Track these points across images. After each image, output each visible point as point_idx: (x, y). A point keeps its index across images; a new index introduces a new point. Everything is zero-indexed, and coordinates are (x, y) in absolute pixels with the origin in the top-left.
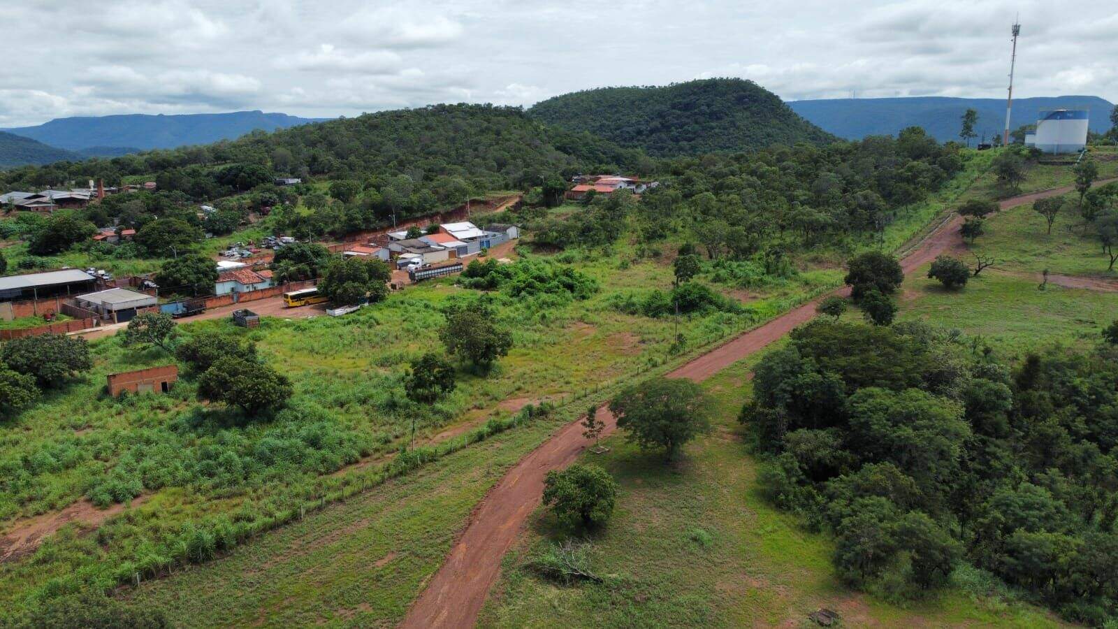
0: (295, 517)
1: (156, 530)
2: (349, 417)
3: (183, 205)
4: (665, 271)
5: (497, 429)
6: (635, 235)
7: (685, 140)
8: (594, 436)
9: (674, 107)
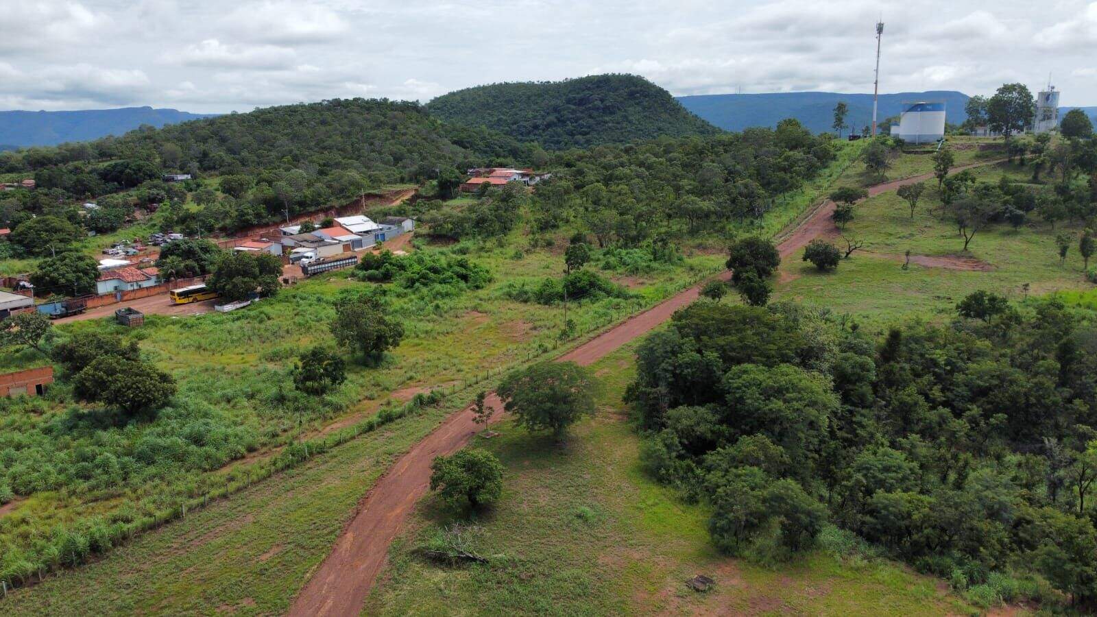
0: (177, 516)
1: (25, 536)
2: (235, 412)
3: (64, 203)
4: (557, 259)
5: (388, 419)
6: (528, 226)
7: (580, 134)
8: (482, 421)
9: (569, 101)
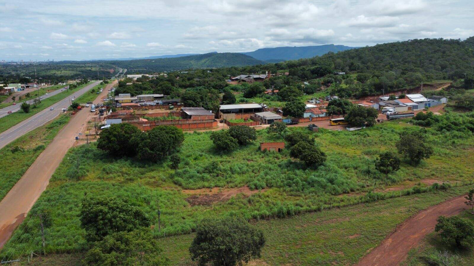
0: (319, 210)
2: (348, 173)
3: (297, 82)
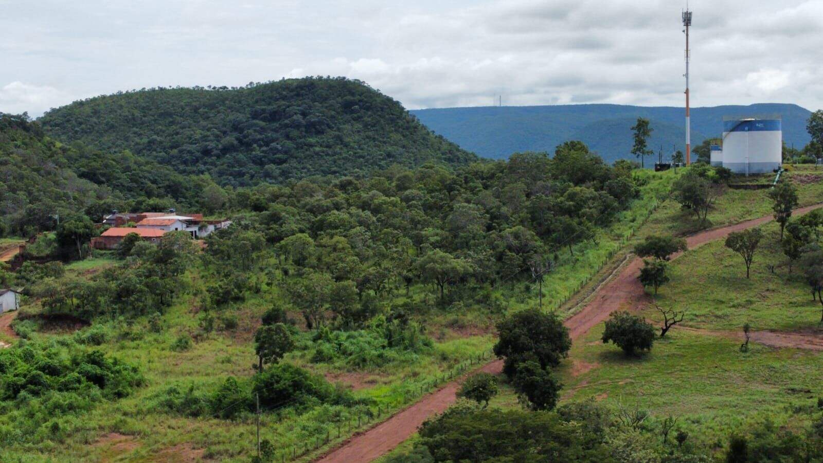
4: (242, 348)
6: (198, 299)
7: (273, 162)
9: (255, 115)
